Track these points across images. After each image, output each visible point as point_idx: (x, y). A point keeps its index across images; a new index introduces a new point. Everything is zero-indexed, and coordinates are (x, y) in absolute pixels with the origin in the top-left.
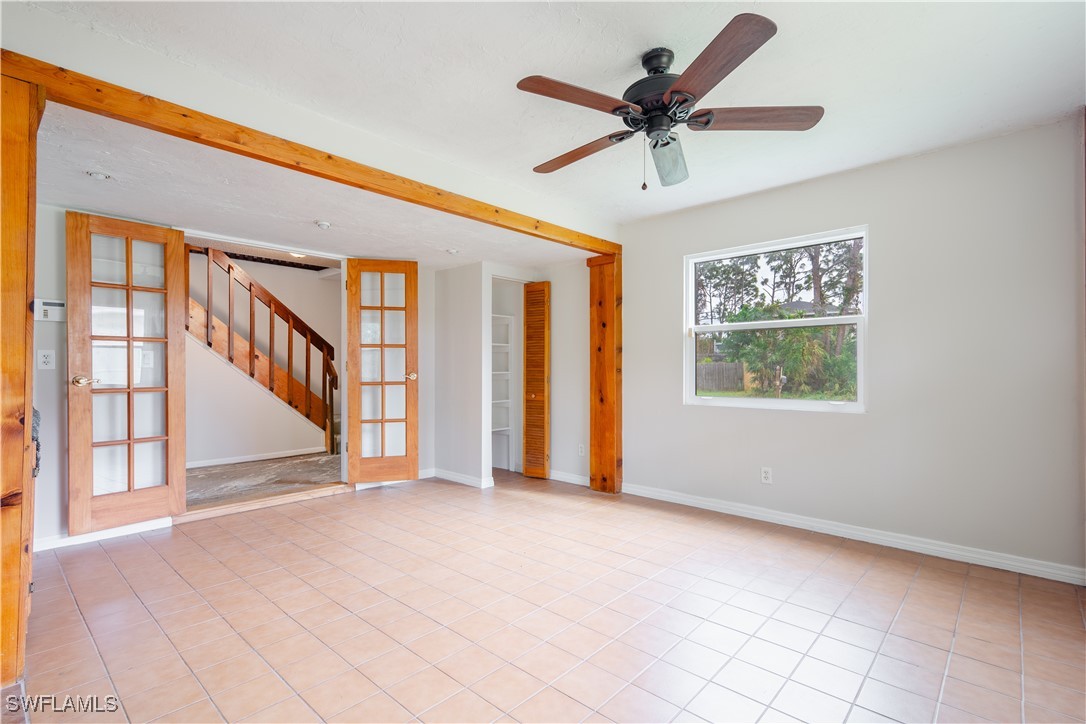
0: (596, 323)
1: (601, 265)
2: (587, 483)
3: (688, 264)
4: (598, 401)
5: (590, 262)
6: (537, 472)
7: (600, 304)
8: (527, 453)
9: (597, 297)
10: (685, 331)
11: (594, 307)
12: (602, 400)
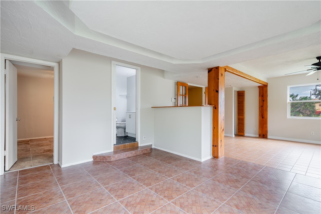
0: (261, 101)
1: (262, 88)
2: (258, 136)
3: (288, 87)
4: (261, 118)
5: (259, 87)
6: (242, 134)
7: (262, 96)
8: (238, 130)
9: (261, 95)
10: (288, 102)
11: (261, 97)
12: (263, 118)
